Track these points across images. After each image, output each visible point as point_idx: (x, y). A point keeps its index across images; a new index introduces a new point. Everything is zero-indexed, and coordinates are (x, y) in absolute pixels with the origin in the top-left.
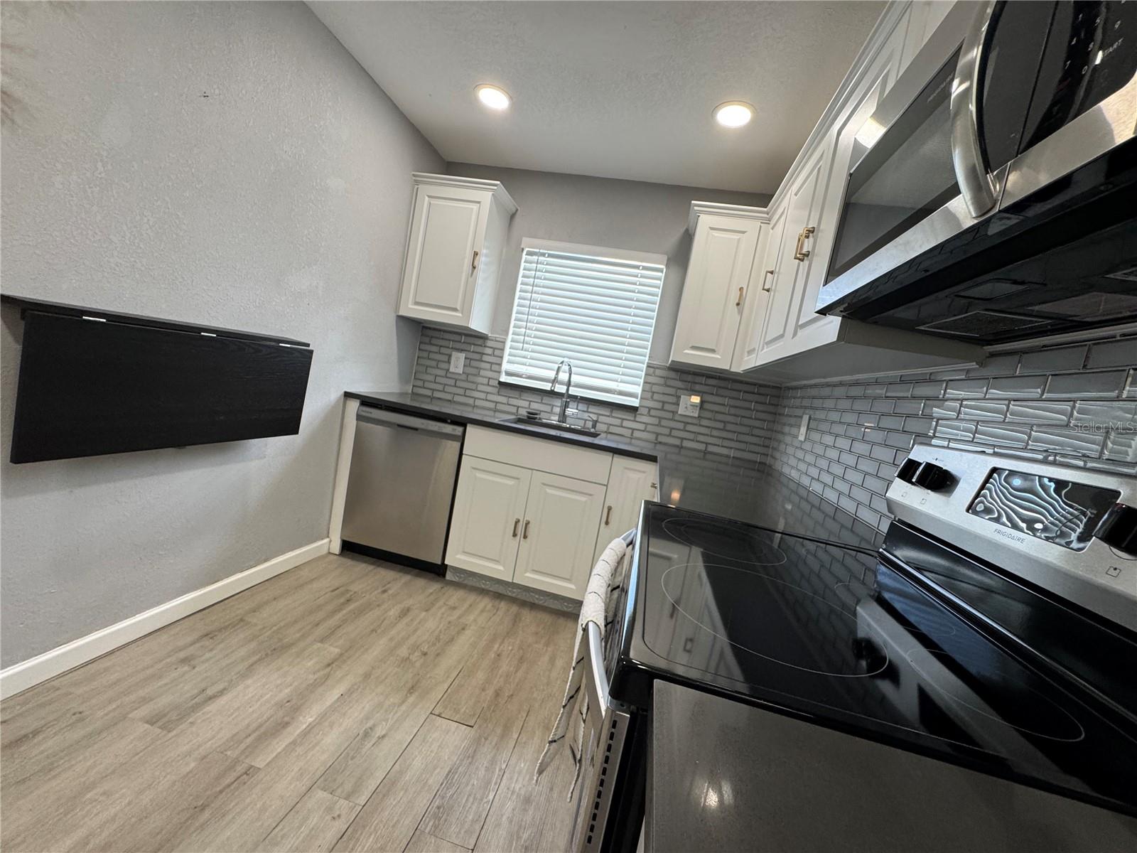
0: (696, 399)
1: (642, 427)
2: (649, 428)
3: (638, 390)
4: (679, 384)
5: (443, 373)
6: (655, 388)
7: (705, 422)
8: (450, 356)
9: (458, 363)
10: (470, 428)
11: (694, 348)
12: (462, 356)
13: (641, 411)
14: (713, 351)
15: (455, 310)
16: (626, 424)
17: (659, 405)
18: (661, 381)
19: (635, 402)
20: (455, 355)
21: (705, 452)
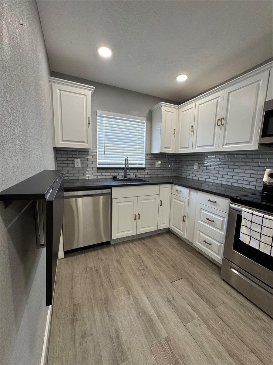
0: (160, 162)
1: (147, 173)
2: (149, 173)
3: (144, 162)
4: (154, 158)
5: (71, 169)
6: (148, 161)
7: (162, 168)
8: (73, 161)
9: (78, 163)
10: (113, 189)
11: (165, 148)
12: (79, 160)
13: (146, 168)
14: (169, 148)
15: (84, 142)
16: (142, 174)
17: (150, 166)
18: (150, 158)
19: (143, 166)
20: (76, 160)
21: (163, 177)
